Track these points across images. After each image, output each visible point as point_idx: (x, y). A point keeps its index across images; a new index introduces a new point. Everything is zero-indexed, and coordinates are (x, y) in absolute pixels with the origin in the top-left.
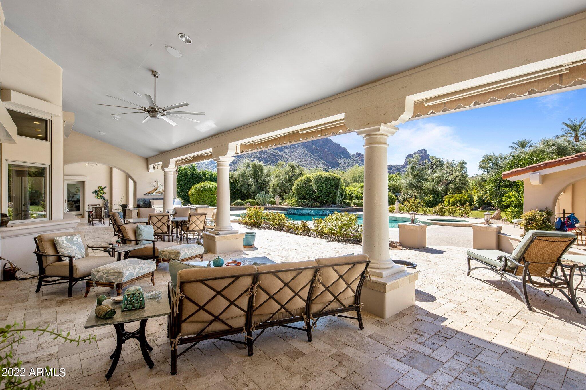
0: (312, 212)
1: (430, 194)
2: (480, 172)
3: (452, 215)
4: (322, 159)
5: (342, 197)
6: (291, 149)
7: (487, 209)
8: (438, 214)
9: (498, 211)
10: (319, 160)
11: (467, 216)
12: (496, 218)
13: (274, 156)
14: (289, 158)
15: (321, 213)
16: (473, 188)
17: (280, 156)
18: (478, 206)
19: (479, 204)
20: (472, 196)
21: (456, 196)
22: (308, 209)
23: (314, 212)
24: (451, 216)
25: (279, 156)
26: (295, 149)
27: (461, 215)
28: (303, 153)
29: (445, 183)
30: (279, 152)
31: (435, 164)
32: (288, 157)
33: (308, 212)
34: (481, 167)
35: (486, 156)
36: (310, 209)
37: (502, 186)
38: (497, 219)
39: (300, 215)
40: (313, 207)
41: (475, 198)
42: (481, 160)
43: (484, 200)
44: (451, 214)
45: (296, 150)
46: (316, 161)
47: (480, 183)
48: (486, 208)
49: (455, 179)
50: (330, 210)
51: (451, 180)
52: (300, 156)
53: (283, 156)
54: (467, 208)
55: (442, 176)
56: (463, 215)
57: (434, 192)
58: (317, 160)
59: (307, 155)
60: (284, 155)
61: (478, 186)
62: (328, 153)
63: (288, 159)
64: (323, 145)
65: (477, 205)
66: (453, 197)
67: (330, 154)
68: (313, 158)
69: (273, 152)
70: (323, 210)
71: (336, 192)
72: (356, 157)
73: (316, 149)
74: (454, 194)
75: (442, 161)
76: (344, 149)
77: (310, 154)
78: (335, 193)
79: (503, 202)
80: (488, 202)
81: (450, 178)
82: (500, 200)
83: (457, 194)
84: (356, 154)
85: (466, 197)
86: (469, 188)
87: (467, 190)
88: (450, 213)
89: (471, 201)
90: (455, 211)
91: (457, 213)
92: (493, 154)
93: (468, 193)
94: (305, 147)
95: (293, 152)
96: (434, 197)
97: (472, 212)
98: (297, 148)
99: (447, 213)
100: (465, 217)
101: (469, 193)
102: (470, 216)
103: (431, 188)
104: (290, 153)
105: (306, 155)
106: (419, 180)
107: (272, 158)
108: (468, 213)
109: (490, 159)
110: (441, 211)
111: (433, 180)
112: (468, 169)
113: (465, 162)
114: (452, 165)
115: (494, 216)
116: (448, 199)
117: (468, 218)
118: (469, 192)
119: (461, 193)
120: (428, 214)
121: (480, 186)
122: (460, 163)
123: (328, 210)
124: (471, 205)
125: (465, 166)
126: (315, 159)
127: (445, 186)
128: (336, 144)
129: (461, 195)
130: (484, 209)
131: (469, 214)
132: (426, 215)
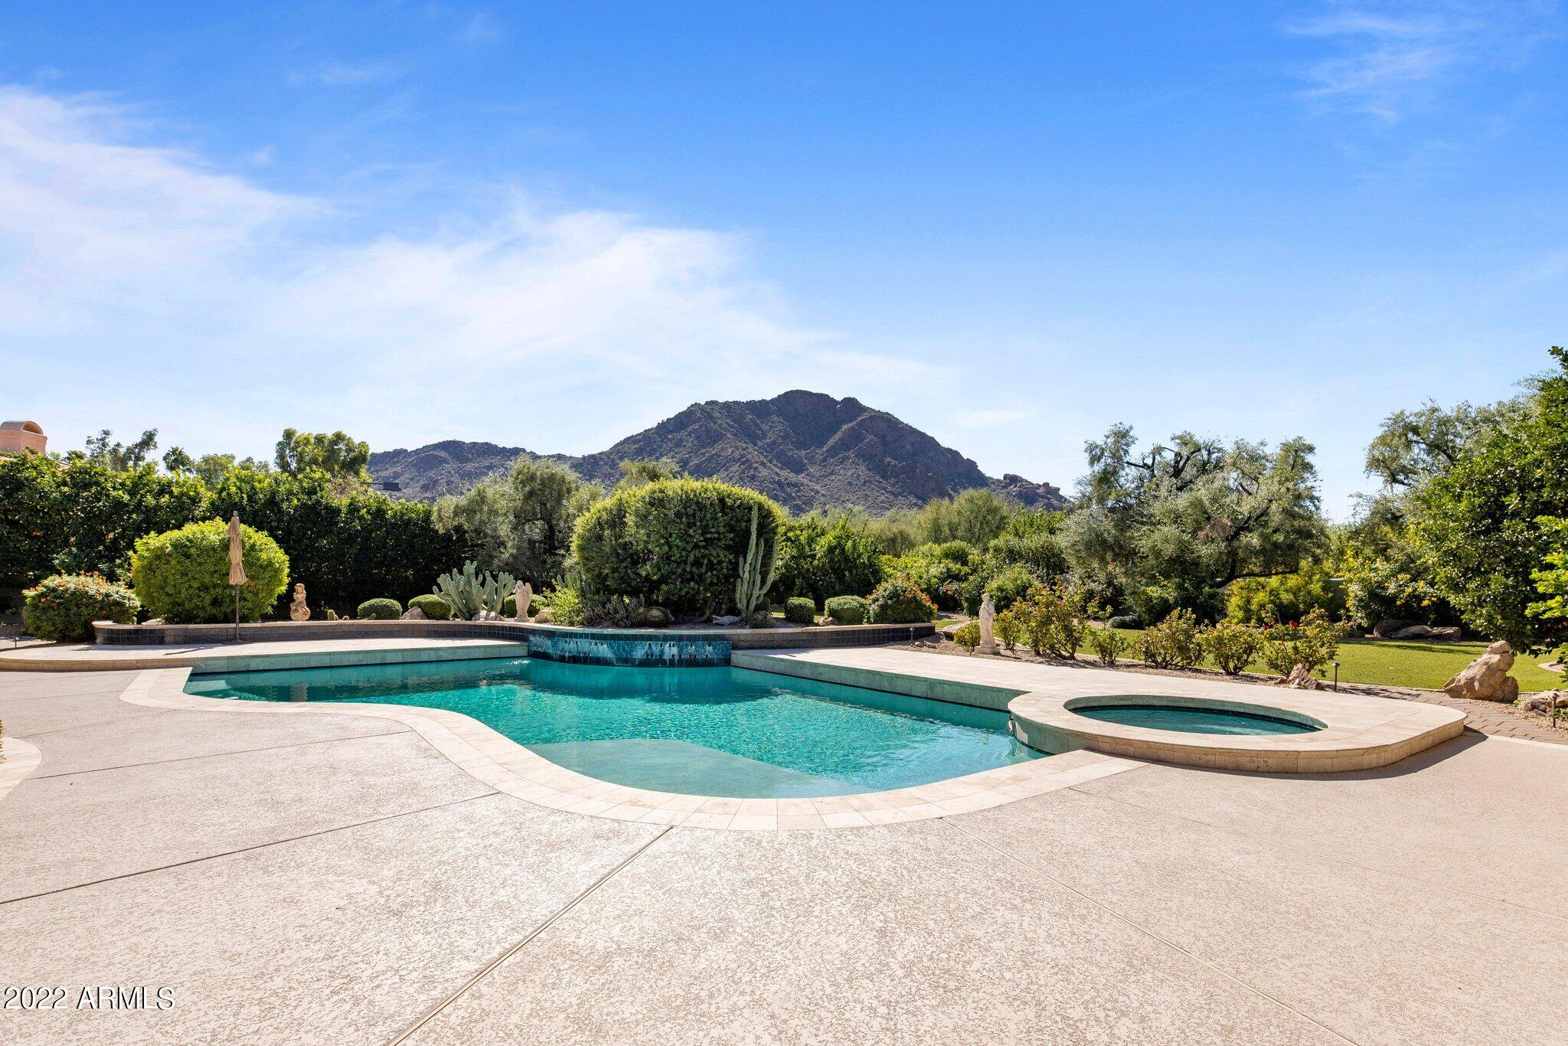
0: (604, 650)
1: (1167, 576)
2: (1375, 485)
3: (1236, 668)
4: (911, 493)
5: (763, 583)
6: (825, 466)
7: (1403, 632)
8: (1165, 665)
9: (1494, 652)
10: (900, 494)
11: (1314, 676)
12: (1487, 692)
13: (780, 484)
14: (819, 490)
15: (639, 652)
16: (1342, 553)
17: (795, 485)
18: (1365, 623)
19: (1368, 616)
20: (1341, 583)
21: (1274, 581)
22: (586, 636)
23: (611, 646)
24: (1229, 673)
25: (792, 485)
26: (836, 465)
27: (1282, 670)
28: (859, 476)
29: (1224, 527)
30: (792, 475)
31: (1188, 458)
32: (817, 487)
33: (586, 650)
34: (1376, 464)
35: (1398, 417)
36: (594, 636)
37: (1515, 515)
38: (1490, 699)
39: (562, 659)
40: (633, 626)
41: (1355, 590)
42: (1379, 432)
43: (1393, 598)
44: (1231, 665)
45: (839, 470)
46: (892, 497)
47: (1372, 528)
48: (1397, 629)
49: (1265, 513)
50: (681, 638)
51: (1249, 518)
52: (850, 484)
53: (802, 485)
54: (1310, 632)
55: (1214, 500)
56: (1293, 674)
57: (1181, 565)
58: (896, 496)
59: (869, 481)
60: (806, 482)
61: (1364, 543)
62: (926, 475)
63: (818, 492)
64: (914, 454)
65: (1359, 618)
66: (1263, 587)
67: (931, 477)
68: (884, 489)
69: (778, 475)
70: (650, 638)
71: (737, 563)
72: (1004, 487)
73: (895, 466)
74: (1269, 575)
75: (1220, 450)
76: (972, 465)
77: (877, 478)
78: (734, 567)
79: (1544, 597)
80: (1406, 604)
81: (1246, 507)
82: (1507, 587)
83: (1277, 574)
84: (1006, 476)
85: (1316, 588)
86: (1328, 550)
87: (1317, 561)
88: (1223, 660)
89: (1334, 606)
90: (1250, 649)
91: (1259, 665)
92: (1429, 405)
93: (1322, 572)
94: (864, 461)
95: (831, 473)
96: (1180, 587)
97: (1344, 650)
98: (841, 463)
99: (1211, 657)
100: (1300, 686)
101: (1327, 574)
102: (1330, 673)
103: (1169, 550)
104: (823, 475)
105: (865, 482)
106: (1122, 526)
107: (774, 489)
108: (1321, 661)
109: (1415, 430)
110: (1183, 649)
111: (1177, 518)
112: (1320, 476)
113: (1308, 442)
114: (1254, 458)
115: (1472, 680)
116: (1244, 593)
117: (1319, 687)
118: (1328, 565)
119: (1295, 570)
120: (1121, 659)
121: (1374, 541)
122: (1287, 448)
123: (672, 638)
124: (1334, 618)
125: (1309, 458)
126: (892, 493)
127: (1227, 539)
128: (949, 450)
129: (1293, 581)
130: (1388, 635)
131: (1324, 667)
132: (1112, 665)
